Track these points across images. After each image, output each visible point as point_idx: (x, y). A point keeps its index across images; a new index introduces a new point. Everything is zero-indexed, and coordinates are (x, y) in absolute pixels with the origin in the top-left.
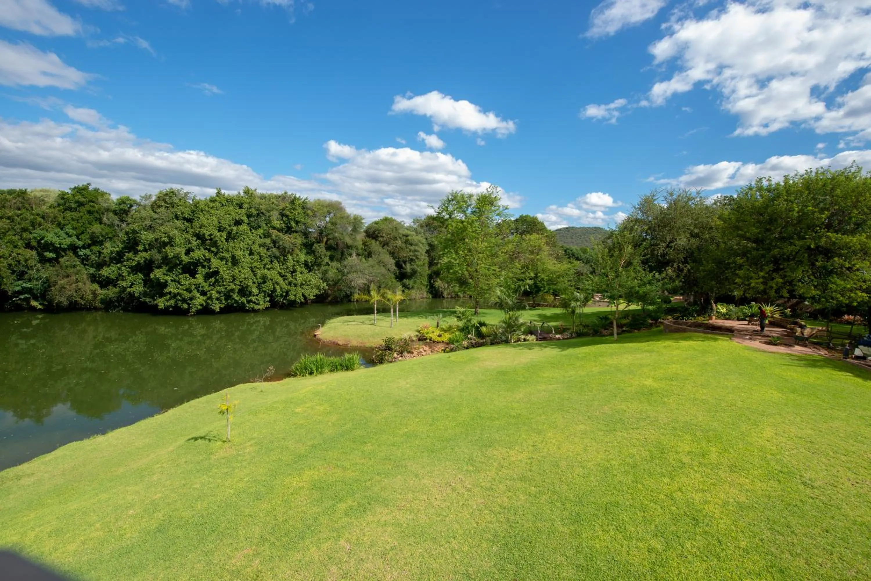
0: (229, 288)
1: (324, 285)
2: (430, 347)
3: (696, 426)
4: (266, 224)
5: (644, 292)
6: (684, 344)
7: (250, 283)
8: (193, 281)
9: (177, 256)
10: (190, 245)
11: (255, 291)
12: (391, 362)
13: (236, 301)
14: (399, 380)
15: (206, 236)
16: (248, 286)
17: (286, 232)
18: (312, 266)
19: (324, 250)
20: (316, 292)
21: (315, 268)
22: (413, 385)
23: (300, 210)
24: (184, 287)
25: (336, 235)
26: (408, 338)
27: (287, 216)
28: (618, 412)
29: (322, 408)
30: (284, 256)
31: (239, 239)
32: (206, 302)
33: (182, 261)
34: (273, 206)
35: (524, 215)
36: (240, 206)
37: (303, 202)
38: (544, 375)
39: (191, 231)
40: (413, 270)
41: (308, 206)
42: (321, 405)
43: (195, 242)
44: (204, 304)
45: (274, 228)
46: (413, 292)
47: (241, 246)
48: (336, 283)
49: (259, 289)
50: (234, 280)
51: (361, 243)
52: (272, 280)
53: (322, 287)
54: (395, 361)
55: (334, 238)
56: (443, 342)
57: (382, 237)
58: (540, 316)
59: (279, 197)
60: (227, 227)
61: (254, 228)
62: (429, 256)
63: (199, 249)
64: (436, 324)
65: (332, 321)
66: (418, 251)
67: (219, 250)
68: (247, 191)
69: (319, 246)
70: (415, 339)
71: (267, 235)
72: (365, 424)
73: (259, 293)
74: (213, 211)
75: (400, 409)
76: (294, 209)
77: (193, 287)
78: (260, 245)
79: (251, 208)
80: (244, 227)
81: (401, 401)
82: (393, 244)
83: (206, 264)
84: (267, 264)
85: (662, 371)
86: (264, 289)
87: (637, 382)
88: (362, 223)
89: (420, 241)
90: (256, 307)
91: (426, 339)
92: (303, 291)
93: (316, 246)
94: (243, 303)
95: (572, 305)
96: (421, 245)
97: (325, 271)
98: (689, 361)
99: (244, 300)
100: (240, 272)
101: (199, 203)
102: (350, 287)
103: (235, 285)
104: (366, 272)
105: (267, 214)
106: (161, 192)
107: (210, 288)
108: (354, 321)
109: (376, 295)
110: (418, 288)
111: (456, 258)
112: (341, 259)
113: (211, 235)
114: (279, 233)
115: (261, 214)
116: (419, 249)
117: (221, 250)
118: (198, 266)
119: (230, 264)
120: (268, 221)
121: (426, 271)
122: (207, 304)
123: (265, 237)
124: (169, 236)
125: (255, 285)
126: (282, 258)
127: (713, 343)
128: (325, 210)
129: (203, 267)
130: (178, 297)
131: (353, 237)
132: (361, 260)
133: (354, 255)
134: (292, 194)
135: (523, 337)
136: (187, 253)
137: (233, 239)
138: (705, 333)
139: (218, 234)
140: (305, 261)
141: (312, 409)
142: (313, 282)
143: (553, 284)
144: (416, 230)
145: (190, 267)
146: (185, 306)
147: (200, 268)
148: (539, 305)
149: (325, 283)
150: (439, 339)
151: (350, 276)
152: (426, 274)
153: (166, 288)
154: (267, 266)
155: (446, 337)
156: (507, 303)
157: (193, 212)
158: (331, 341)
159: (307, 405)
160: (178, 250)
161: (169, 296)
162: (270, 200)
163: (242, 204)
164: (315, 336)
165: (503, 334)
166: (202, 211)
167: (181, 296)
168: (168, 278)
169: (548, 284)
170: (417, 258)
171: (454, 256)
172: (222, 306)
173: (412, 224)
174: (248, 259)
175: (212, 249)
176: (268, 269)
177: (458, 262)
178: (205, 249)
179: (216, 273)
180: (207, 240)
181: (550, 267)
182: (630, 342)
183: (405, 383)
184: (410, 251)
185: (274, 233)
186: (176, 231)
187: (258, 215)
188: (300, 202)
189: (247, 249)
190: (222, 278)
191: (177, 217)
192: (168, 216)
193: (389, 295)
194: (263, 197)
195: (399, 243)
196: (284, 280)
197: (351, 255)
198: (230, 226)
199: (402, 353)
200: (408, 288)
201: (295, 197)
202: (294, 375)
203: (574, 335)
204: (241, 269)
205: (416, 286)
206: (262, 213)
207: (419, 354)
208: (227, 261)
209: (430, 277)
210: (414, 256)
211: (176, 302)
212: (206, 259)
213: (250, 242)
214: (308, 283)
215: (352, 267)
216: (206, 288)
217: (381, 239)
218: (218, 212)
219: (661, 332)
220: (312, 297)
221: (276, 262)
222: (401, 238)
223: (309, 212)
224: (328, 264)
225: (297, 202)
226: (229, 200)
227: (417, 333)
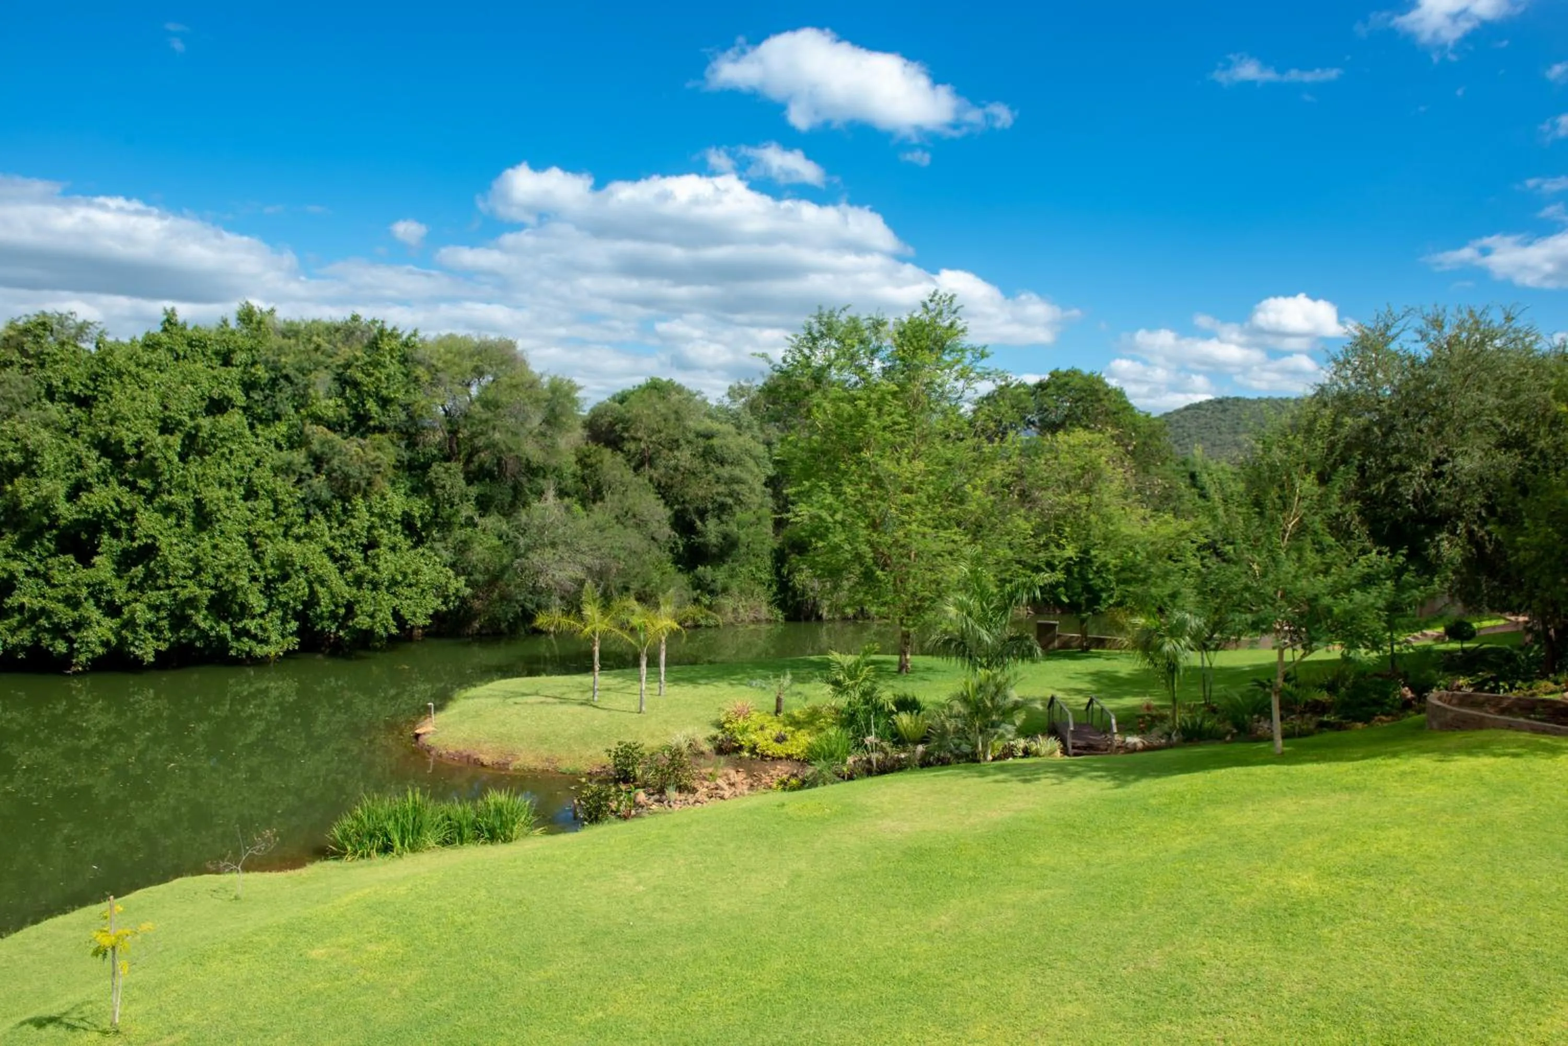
0: (183, 594)
1: (458, 584)
2: (750, 774)
3: (1371, 1004)
4: (297, 410)
5: (1346, 612)
6: (1463, 764)
7: (243, 581)
8: (84, 574)
9: (45, 506)
10: (80, 474)
11: (257, 602)
12: (625, 818)
13: (203, 634)
14: (619, 873)
15: (126, 446)
16: (235, 589)
17: (353, 431)
18: (426, 526)
19: (462, 483)
20: (434, 603)
21: (435, 533)
22: (655, 888)
23: (394, 368)
24: (60, 593)
25: (497, 436)
26: (684, 747)
27: (356, 385)
28: (1183, 967)
29: (382, 949)
30: (345, 499)
31: (217, 454)
32: (117, 634)
33: (57, 517)
34: (319, 356)
35: (1063, 369)
36: (226, 360)
37: (406, 344)
38: (1035, 861)
39: (86, 431)
40: (725, 536)
41: (418, 356)
42: (381, 939)
43: (95, 463)
44: (114, 640)
45: (318, 420)
46: (727, 603)
47: (223, 474)
48: (494, 579)
49: (270, 597)
50: (199, 570)
51: (573, 459)
52: (306, 570)
53: (451, 590)
54: (638, 816)
55: (492, 445)
56: (789, 757)
57: (634, 439)
58: (1097, 676)
59: (337, 330)
60: (186, 419)
61: (261, 421)
62: (776, 495)
63: (106, 483)
64: (774, 702)
65: (473, 691)
66: (740, 481)
67: (160, 484)
68: (247, 316)
69: (447, 470)
70: (707, 747)
71: (296, 441)
72: (492, 995)
73: (270, 609)
74: (148, 375)
75: (599, 956)
76: (377, 364)
77: (85, 592)
78: (276, 471)
79: (254, 363)
80: (234, 419)
81: (607, 933)
82: (667, 459)
83: (123, 525)
84: (293, 524)
85: (1353, 849)
86: (283, 599)
87: (1270, 882)
88: (575, 402)
89: (748, 452)
90: (260, 650)
91: (741, 748)
92: (396, 602)
93: (437, 469)
94: (222, 639)
95: (1167, 648)
96: (751, 463)
97: (464, 542)
98: (1444, 818)
99: (225, 629)
100: (215, 547)
101: (111, 352)
102: (535, 590)
103: (201, 585)
104: (584, 545)
105: (300, 380)
106: (12, 325)
107: (131, 596)
108: (537, 694)
109: (597, 616)
110: (742, 591)
111: (836, 504)
112: (513, 505)
113: (138, 443)
114: (331, 435)
115: (282, 382)
116: (744, 476)
117: (166, 485)
118: (101, 531)
119: (188, 525)
120: (301, 401)
121: (769, 541)
122: (122, 640)
123: (292, 447)
124: (25, 449)
125: (256, 587)
126: (337, 506)
127: (1541, 763)
128: (468, 364)
129: (116, 533)
130: (43, 622)
131: (548, 442)
132: (568, 508)
133: (551, 494)
134: (374, 322)
135: (1021, 743)
136: (72, 496)
137: (202, 453)
138: (1535, 730)
139: (159, 440)
140: (404, 512)
141: (356, 949)
142: (428, 575)
143: (1136, 580)
144: (735, 419)
145: (78, 534)
146: (61, 647)
147: (105, 537)
148: (1100, 643)
149: (462, 579)
150: (779, 749)
151: (535, 558)
152: (767, 548)
153: (9, 595)
154: (295, 530)
155: (801, 741)
156: (980, 641)
157: (95, 377)
158: (461, 756)
159: (343, 940)
160: (47, 485)
161: (18, 617)
162: (309, 340)
163: (231, 352)
164: (417, 736)
165: (961, 733)
166: (119, 374)
167: (49, 618)
168: (18, 567)
169: (1119, 582)
170: (739, 502)
171: (829, 499)
172: (164, 647)
173: (727, 401)
174: (241, 509)
175: (142, 483)
176: (298, 539)
177: (839, 517)
178: (122, 483)
179: (149, 551)
180: (128, 457)
181: (1125, 530)
182: (1316, 761)
183: (632, 880)
184: (718, 480)
185: (317, 433)
186: (45, 434)
187: (274, 382)
188: (394, 344)
189: (240, 481)
190: (165, 567)
191: (51, 394)
192: (26, 392)
193: (637, 615)
194: (290, 332)
195: (684, 457)
196: (341, 572)
197: (540, 494)
198: (192, 416)
199: (661, 791)
200: (712, 592)
201: (381, 331)
202: (339, 854)
203: (1175, 738)
204: (218, 540)
205: (734, 586)
206: (287, 377)
207: (715, 793)
208: (181, 517)
209: (780, 557)
210: (731, 495)
211: (35, 634)
212: (123, 512)
213: (249, 462)
214: (412, 579)
215: (541, 529)
216: (121, 595)
217: (631, 446)
218: (164, 376)
219: (1418, 730)
220: (422, 621)
221: (320, 517)
222: (689, 442)
223: (420, 371)
224: (470, 522)
225: (385, 346)
226: (196, 344)
227: (714, 732)
